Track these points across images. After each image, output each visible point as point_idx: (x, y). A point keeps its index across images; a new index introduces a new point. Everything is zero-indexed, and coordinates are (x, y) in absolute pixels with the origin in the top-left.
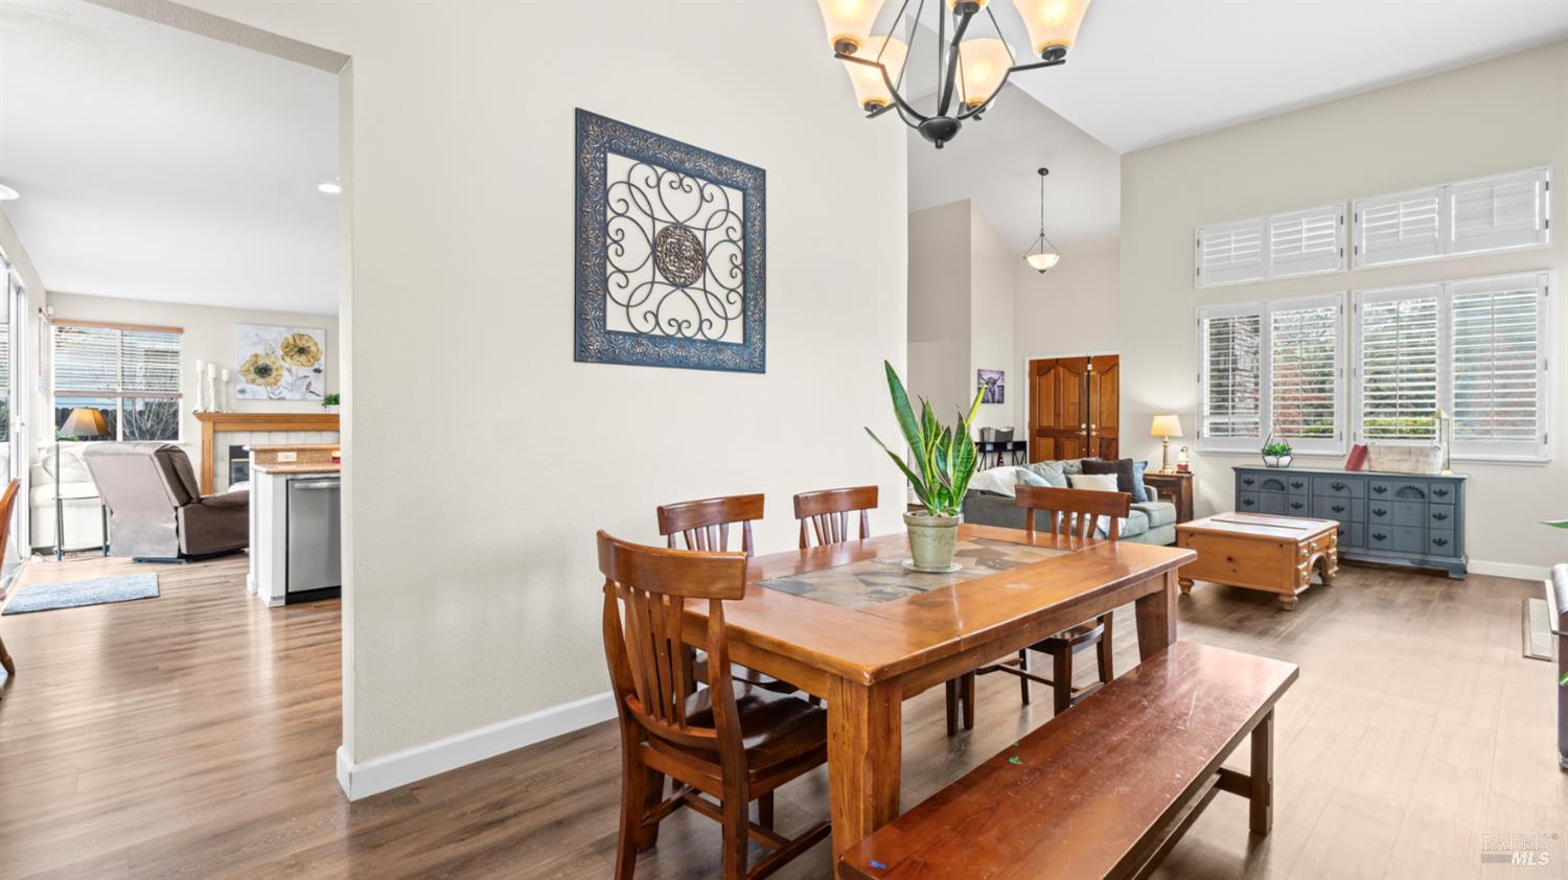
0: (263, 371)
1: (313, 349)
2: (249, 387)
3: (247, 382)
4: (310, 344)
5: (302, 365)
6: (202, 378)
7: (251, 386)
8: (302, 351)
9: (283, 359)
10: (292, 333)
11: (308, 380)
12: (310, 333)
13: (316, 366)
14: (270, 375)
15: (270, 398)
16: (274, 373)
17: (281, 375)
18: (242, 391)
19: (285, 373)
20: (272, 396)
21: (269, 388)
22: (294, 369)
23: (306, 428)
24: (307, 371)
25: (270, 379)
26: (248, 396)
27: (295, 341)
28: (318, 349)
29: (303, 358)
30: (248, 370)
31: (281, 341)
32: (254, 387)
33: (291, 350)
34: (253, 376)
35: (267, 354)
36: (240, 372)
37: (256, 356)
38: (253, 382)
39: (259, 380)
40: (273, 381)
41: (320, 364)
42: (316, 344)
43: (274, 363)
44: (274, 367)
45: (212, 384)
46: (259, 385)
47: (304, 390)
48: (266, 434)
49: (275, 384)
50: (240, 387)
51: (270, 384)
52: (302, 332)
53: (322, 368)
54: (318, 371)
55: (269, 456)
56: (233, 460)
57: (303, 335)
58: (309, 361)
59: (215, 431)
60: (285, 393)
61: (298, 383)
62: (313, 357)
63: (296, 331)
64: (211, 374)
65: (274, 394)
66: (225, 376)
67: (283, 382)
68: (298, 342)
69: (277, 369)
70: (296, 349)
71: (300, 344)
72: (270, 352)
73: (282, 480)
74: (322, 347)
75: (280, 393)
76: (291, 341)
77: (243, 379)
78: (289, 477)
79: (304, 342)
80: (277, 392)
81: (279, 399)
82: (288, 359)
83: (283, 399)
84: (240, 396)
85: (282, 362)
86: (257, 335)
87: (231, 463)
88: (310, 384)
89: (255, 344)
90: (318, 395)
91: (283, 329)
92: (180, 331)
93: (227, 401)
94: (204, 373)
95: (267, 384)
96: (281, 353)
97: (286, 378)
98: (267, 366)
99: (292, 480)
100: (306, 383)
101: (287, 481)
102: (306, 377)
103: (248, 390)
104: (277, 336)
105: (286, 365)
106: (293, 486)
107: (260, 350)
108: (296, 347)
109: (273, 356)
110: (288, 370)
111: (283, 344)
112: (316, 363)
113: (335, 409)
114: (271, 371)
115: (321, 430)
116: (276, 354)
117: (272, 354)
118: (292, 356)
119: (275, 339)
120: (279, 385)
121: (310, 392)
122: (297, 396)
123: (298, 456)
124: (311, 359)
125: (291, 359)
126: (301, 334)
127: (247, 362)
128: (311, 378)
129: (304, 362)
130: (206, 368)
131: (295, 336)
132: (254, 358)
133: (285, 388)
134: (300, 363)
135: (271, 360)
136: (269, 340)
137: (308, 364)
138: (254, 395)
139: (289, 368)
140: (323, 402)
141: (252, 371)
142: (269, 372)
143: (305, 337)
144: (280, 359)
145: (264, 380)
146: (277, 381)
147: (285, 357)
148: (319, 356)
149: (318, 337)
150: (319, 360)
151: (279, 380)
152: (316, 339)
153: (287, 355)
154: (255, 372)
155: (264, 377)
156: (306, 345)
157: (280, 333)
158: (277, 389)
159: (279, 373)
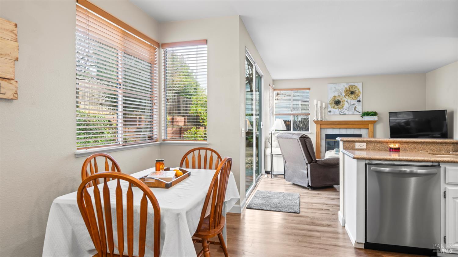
0: (337, 103)
1: (357, 91)
2: (332, 110)
3: (332, 108)
4: (356, 89)
5: (353, 99)
6: (316, 106)
7: (332, 109)
8: (353, 93)
9: (345, 97)
10: (349, 85)
12: (356, 84)
13: (358, 99)
14: (340, 104)
15: (340, 114)
16: (342, 103)
17: (344, 104)
18: (330, 112)
21: (339, 110)
22: (349, 101)
23: (354, 127)
24: (355, 101)
25: (340, 106)
26: (332, 113)
27: (349, 89)
28: (359, 91)
29: (353, 96)
30: (332, 103)
32: (334, 109)
33: (348, 93)
34: (334, 105)
35: (339, 95)
36: (329, 104)
37: (335, 96)
38: (334, 107)
39: (336, 107)
40: (341, 107)
41: (360, 98)
42: (358, 89)
43: (341, 99)
44: (342, 101)
45: (319, 109)
46: (336, 109)
47: (353, 110)
48: (339, 129)
49: (342, 108)
50: (329, 110)
51: (340, 108)
52: (352, 84)
53: (361, 100)
54: (359, 101)
55: (350, 144)
57: (353, 86)
58: (355, 97)
59: (321, 128)
60: (346, 112)
61: (351, 107)
62: (357, 95)
63: (350, 84)
64: (319, 105)
65: (341, 112)
66: (324, 106)
67: (344, 107)
68: (351, 89)
69: (342, 102)
70: (350, 92)
71: (352, 90)
72: (340, 95)
73: (363, 163)
74: (361, 90)
75: (344, 112)
76: (348, 89)
77: (330, 106)
78: (367, 162)
79: (353, 88)
80: (343, 111)
81: (343, 114)
82: (347, 97)
83: (345, 114)
84: (329, 114)
85: (345, 98)
86: (335, 88)
87: (326, 141)
88: (356, 107)
89: (334, 92)
90: (359, 112)
91: (345, 84)
92: (309, 89)
93: (325, 116)
94: (317, 104)
95: (339, 108)
96: (344, 94)
97: (346, 105)
98: (339, 100)
99: (369, 164)
100: (354, 107)
101: (366, 164)
102: (354, 104)
103: (332, 111)
104: (343, 87)
105: (346, 100)
106: (370, 169)
107: (336, 94)
108: (350, 91)
109: (341, 96)
110: (347, 101)
111: (345, 90)
112: (358, 97)
113: (367, 118)
114: (340, 102)
115: (361, 128)
116: (342, 95)
117: (341, 95)
118: (348, 95)
119: (342, 88)
120: (343, 108)
121: (356, 111)
122: (351, 113)
123: (367, 145)
124: (356, 96)
125: (348, 97)
126: (352, 85)
127: (331, 99)
128: (356, 105)
129: (353, 98)
130: (318, 103)
131: (350, 86)
132: (334, 98)
133: (346, 109)
134: (351, 98)
135: (340, 98)
136: (340, 89)
137: (355, 98)
138: (334, 113)
139: (347, 100)
140: (361, 115)
141: (334, 103)
142: (339, 103)
143: (354, 87)
144: (344, 97)
145: (338, 107)
146: (343, 107)
147: (346, 96)
148: (360, 94)
149: (359, 86)
150: (359, 96)
151: (344, 106)
152: (358, 87)
153: (347, 95)
154: (335, 103)
155: (338, 105)
156: (354, 90)
157: (344, 86)
158: (343, 110)
159: (343, 103)
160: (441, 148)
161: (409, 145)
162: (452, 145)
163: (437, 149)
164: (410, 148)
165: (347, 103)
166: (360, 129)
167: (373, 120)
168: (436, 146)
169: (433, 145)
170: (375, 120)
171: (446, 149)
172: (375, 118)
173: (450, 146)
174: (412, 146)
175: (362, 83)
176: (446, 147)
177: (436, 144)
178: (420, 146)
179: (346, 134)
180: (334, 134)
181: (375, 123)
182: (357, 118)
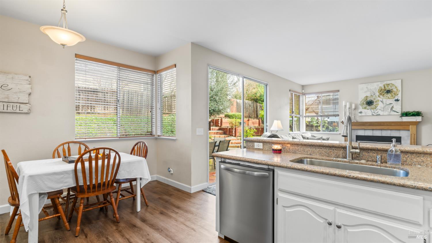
0: (370, 103)
1: (395, 90)
2: (364, 111)
3: (363, 108)
4: (393, 88)
5: (389, 98)
6: (345, 108)
7: (364, 110)
8: (388, 92)
9: (379, 97)
10: (383, 84)
11: (392, 105)
12: (393, 82)
13: (396, 98)
14: (373, 104)
15: (373, 115)
16: (375, 104)
17: (378, 104)
18: (361, 112)
19: (380, 103)
20: (374, 114)
21: (372, 110)
22: (384, 101)
23: (391, 128)
24: (392, 101)
25: (373, 106)
26: (363, 114)
27: (385, 88)
28: (397, 90)
29: (389, 95)
30: (363, 103)
31: (378, 88)
32: (366, 110)
33: (383, 92)
34: (365, 106)
35: (371, 95)
36: (360, 104)
37: (367, 97)
38: (365, 108)
39: (368, 107)
40: (375, 107)
42: (396, 87)
43: (374, 99)
44: (375, 101)
45: (348, 110)
46: (368, 109)
47: (390, 110)
48: (371, 131)
49: (375, 109)
50: (359, 111)
51: (373, 109)
52: (388, 82)
53: (400, 98)
54: (397, 100)
57: (389, 84)
58: (392, 96)
59: (352, 129)
60: (380, 113)
61: (386, 107)
62: (395, 94)
63: (385, 83)
64: (348, 106)
65: (375, 113)
66: (353, 107)
67: (378, 107)
69: (376, 102)
70: (385, 91)
71: (387, 88)
72: (372, 95)
74: (399, 88)
75: (378, 112)
76: (383, 88)
77: (361, 107)
79: (390, 87)
80: (376, 112)
81: (376, 115)
82: (381, 96)
83: (379, 115)
84: (360, 115)
85: (379, 98)
86: (367, 88)
88: (393, 107)
89: (366, 92)
90: (397, 112)
91: (379, 83)
92: (338, 91)
93: (354, 117)
94: (345, 106)
95: (371, 109)
96: (378, 94)
97: (380, 105)
98: (371, 101)
100: (391, 107)
102: (391, 104)
103: (363, 112)
104: (376, 86)
107: (368, 94)
108: (386, 90)
109: (374, 96)
110: (381, 101)
111: (379, 90)
112: (396, 96)
113: (406, 119)
114: (373, 103)
115: (400, 130)
116: (376, 95)
117: (374, 95)
118: (383, 95)
119: (375, 88)
120: (377, 108)
121: (393, 111)
122: (386, 113)
123: (263, 146)
124: (393, 95)
125: (383, 96)
126: (388, 84)
127: (363, 100)
128: (393, 104)
129: (389, 97)
130: (346, 104)
131: (385, 85)
132: (366, 98)
133: (380, 110)
134: (387, 98)
135: (373, 98)
136: (373, 89)
137: (392, 97)
138: (366, 114)
139: (382, 100)
140: (400, 116)
141: (365, 104)
142: (372, 103)
143: (390, 85)
144: (378, 97)
145: (370, 107)
146: (376, 107)
147: (380, 96)
148: (398, 93)
149: (398, 83)
150: (398, 95)
151: (377, 107)
152: (396, 85)
153: (381, 95)
154: (366, 104)
155: (370, 106)
156: (391, 89)
157: (378, 85)
158: (376, 110)
159: (377, 103)
160: (330, 152)
161: (298, 147)
162: (342, 149)
163: (326, 154)
164: (299, 150)
165: (381, 102)
166: (399, 131)
167: (415, 121)
168: (325, 150)
169: (322, 148)
170: (418, 121)
171: (335, 154)
172: (418, 119)
173: (340, 150)
174: (302, 149)
175: (401, 80)
176: (336, 151)
177: (325, 147)
178: (309, 149)
179: (381, 135)
180: (366, 135)
181: (418, 124)
182: (396, 118)
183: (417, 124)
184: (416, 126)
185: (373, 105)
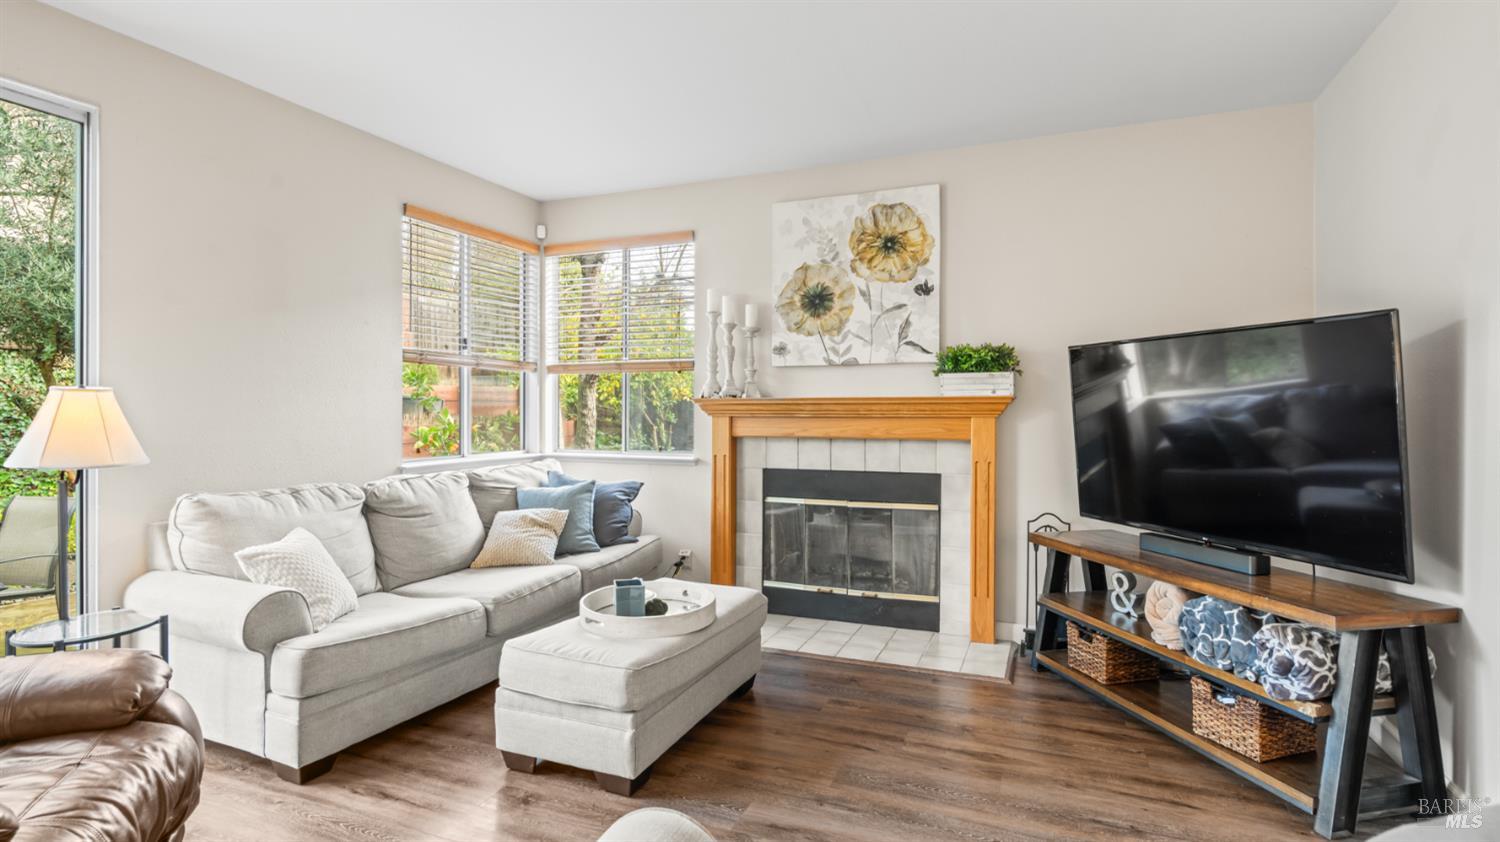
0: (817, 302)
1: (914, 236)
2: (793, 340)
3: (789, 329)
4: (909, 225)
5: (891, 277)
6: (713, 324)
7: (794, 336)
8: (892, 245)
9: (854, 270)
10: (871, 204)
11: (903, 314)
12: (906, 196)
13: (920, 279)
14: (829, 309)
15: (831, 364)
16: (837, 304)
17: (850, 308)
18: (781, 350)
19: (858, 302)
20: (836, 359)
21: (826, 338)
22: (875, 289)
23: (899, 433)
24: (902, 292)
25: (829, 319)
26: (790, 360)
27: (876, 224)
28: (924, 236)
29: (893, 262)
30: (791, 303)
31: (850, 226)
32: (801, 338)
33: (869, 246)
34: (799, 314)
35: (823, 261)
36: (777, 308)
37: (805, 268)
38: (799, 327)
39: (811, 323)
40: (836, 322)
41: (930, 274)
42: (920, 223)
43: (836, 281)
44: (837, 291)
45: (726, 337)
46: (810, 334)
47: (896, 338)
48: (825, 445)
49: (839, 330)
50: (776, 342)
51: (829, 331)
52: (891, 197)
53: (934, 281)
54: (924, 289)
56: (770, 500)
57: (892, 207)
58: (906, 268)
59: (735, 439)
60: (861, 353)
61: (882, 323)
62: (914, 258)
63: (881, 198)
64: (726, 317)
65: (836, 352)
66: (749, 319)
67: (851, 326)
68: (883, 223)
69: (841, 296)
70: (879, 243)
71: (887, 229)
72: (828, 258)
74: (933, 228)
75: (849, 349)
76: (869, 224)
77: (779, 321)
79: (895, 220)
80: (842, 348)
81: (844, 364)
82: (862, 268)
83: (852, 364)
84: (777, 361)
85: (853, 276)
86: (806, 222)
87: (766, 506)
88: (907, 323)
89: (801, 244)
90: (924, 351)
91: (853, 199)
92: (689, 236)
94: (716, 314)
95: (824, 331)
96: (852, 256)
97: (860, 314)
98: (824, 289)
100: (899, 322)
102: (900, 307)
103: (790, 347)
104: (844, 214)
105: (859, 283)
107: (811, 256)
108: (879, 237)
109: (834, 264)
110: (863, 294)
111: (853, 233)
112: (919, 268)
114: (831, 300)
115: (934, 441)
116: (842, 258)
117: (833, 259)
118: (870, 260)
119: (840, 223)
120: (845, 330)
121: (907, 343)
122: (881, 355)
124: (910, 262)
125: (869, 268)
126: (889, 203)
127: (788, 285)
128: (910, 308)
129: (895, 273)
130: (719, 305)
131: (878, 211)
132: (801, 275)
133: (858, 336)
134: (886, 276)
135: (832, 274)
136: (829, 230)
137: (904, 275)
138: (801, 358)
139: (864, 288)
140: (936, 368)
141: (799, 304)
142: (826, 303)
143: (898, 210)
144: (849, 269)
145: (819, 322)
146: (842, 323)
147: (858, 263)
148: (927, 251)
149: (924, 202)
150: (926, 261)
151: (847, 320)
152: (920, 211)
153: (861, 259)
154: (804, 306)
155: (819, 316)
156: (900, 229)
157: (849, 210)
158: (843, 341)
159: (846, 304)
165: (861, 298)
166: (931, 445)
167: (989, 394)
170: (999, 393)
172: (1000, 384)
175: (937, 187)
179: (861, 469)
180: (801, 467)
181: (1002, 410)
182: (921, 382)
183: (999, 409)
184: (993, 420)
185: (829, 314)
